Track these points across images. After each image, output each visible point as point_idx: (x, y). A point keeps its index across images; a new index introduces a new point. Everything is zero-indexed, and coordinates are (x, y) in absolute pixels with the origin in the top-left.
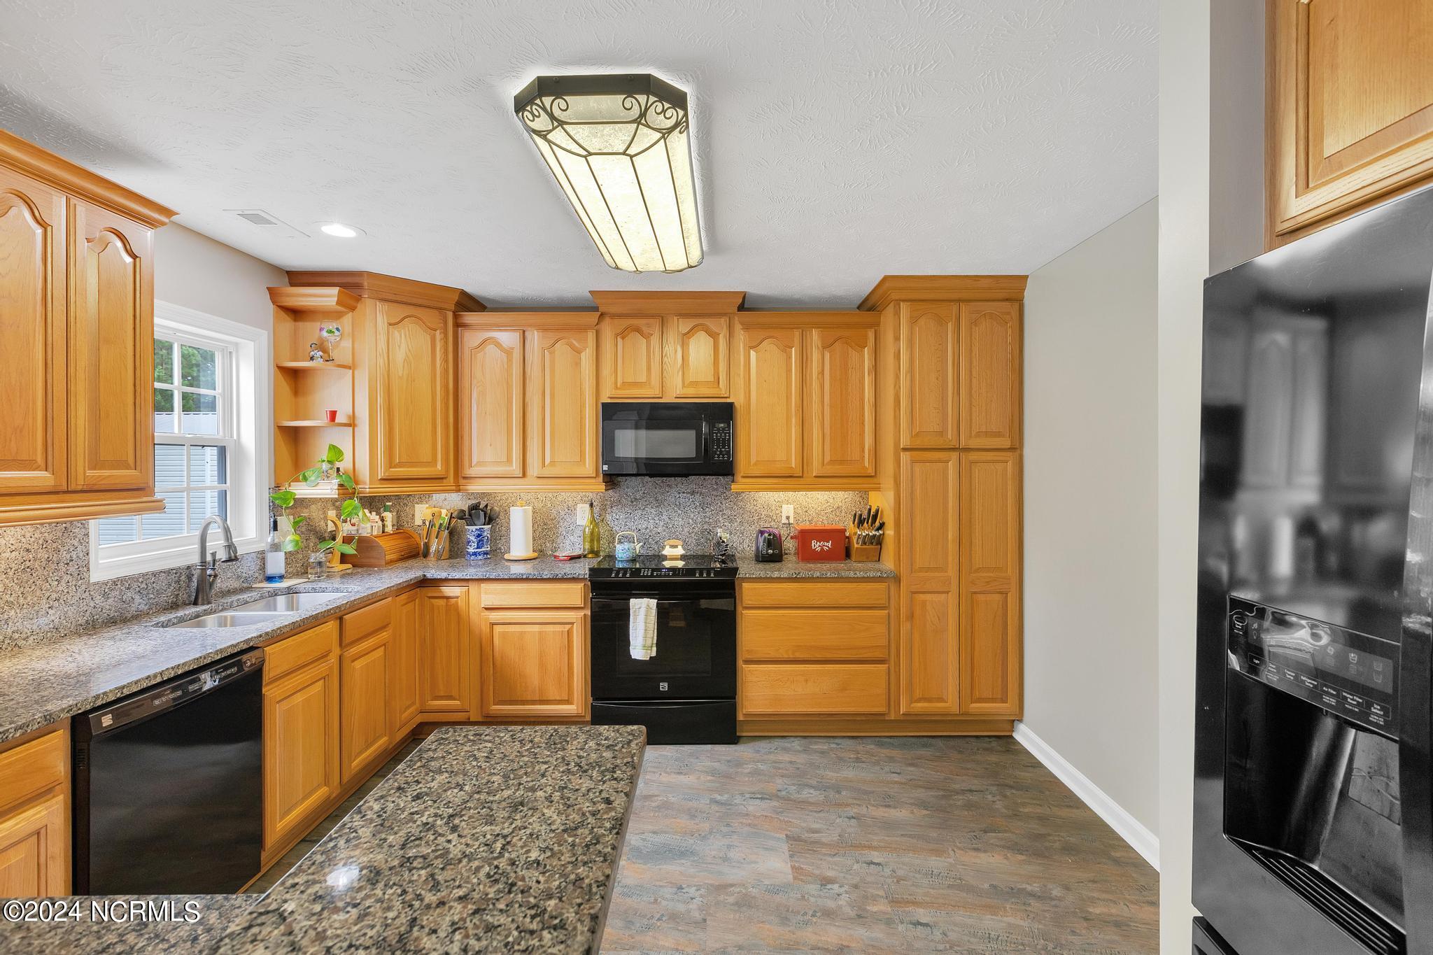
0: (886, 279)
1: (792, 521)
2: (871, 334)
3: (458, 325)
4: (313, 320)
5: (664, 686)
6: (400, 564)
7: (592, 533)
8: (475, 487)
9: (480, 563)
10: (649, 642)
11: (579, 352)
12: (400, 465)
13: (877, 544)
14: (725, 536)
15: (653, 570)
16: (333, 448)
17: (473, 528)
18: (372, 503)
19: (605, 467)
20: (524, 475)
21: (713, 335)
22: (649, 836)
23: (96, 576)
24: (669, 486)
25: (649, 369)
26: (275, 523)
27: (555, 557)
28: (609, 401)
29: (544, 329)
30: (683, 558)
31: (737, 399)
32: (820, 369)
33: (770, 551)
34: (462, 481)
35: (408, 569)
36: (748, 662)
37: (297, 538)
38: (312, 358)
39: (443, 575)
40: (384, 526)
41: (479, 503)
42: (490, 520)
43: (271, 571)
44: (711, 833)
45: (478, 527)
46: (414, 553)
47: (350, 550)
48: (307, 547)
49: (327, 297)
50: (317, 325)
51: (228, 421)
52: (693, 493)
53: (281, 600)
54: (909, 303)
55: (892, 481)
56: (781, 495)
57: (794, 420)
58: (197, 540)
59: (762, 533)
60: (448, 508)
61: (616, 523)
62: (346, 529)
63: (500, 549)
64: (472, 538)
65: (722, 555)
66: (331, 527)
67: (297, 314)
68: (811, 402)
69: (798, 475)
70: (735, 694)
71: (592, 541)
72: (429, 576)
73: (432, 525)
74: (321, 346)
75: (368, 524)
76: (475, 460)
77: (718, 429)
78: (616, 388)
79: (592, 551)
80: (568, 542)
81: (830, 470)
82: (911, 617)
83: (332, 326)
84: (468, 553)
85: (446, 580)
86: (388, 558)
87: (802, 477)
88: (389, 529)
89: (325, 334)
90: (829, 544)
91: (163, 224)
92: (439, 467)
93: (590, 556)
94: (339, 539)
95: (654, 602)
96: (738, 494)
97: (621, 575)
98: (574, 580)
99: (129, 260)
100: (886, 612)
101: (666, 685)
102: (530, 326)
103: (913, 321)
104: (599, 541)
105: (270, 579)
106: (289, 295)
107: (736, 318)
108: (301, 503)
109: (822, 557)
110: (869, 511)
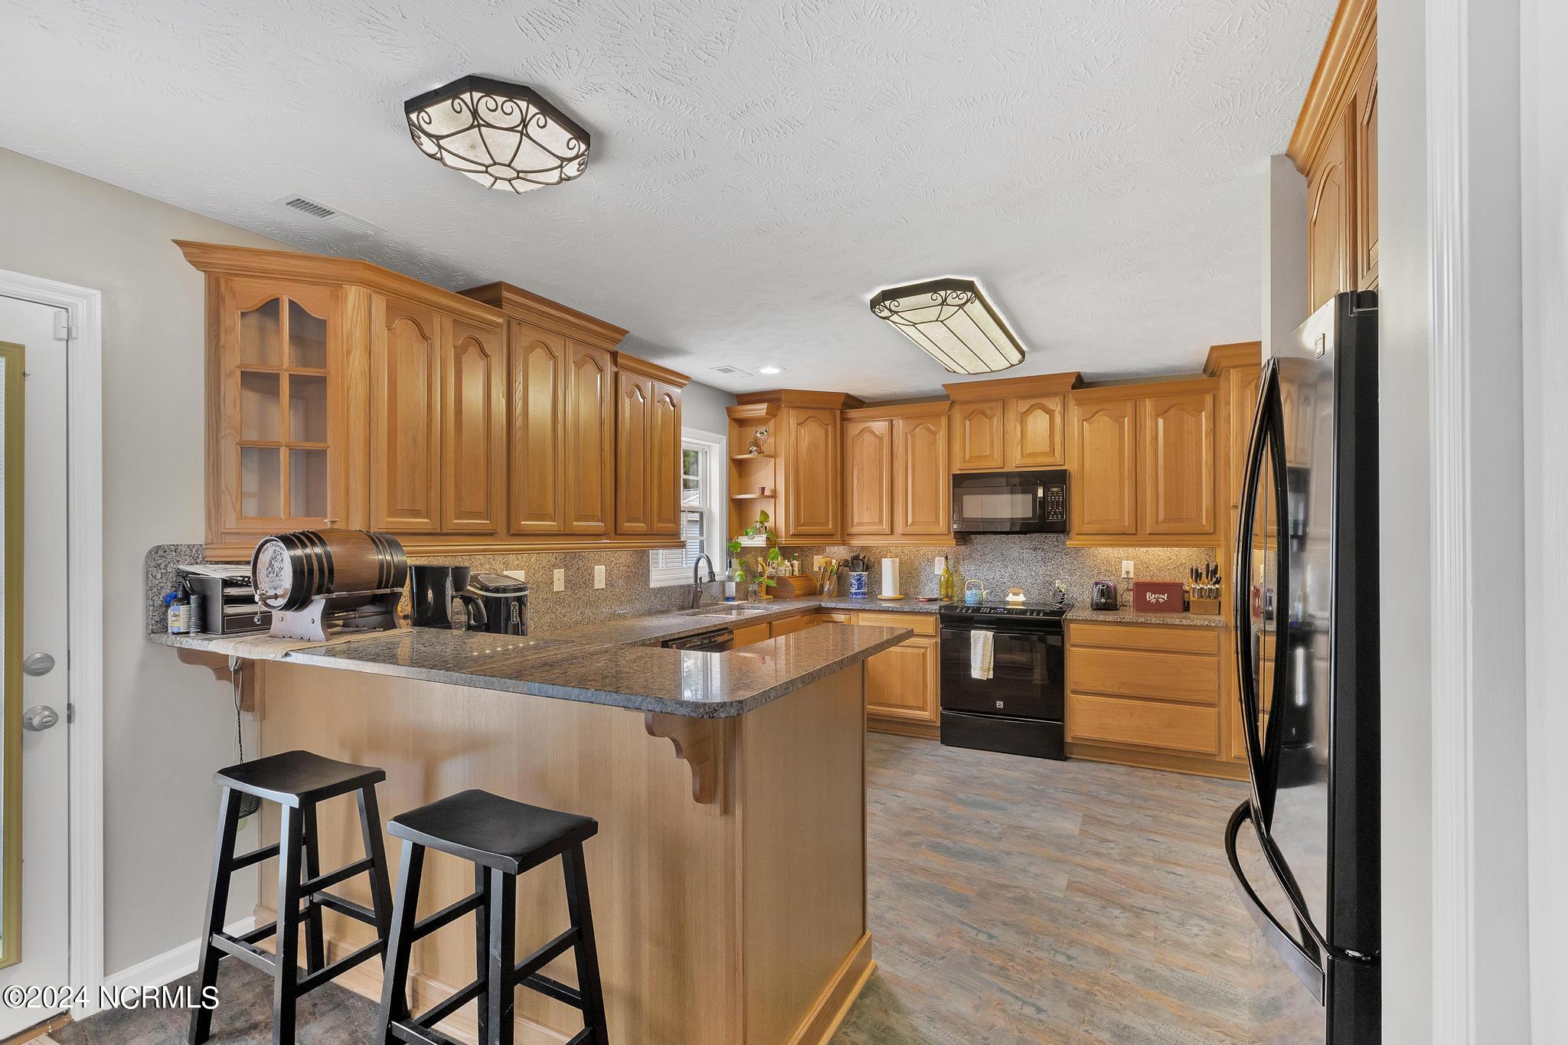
1: (1132, 575)
2: (1209, 399)
3: (844, 419)
4: (751, 426)
5: (1000, 704)
6: (805, 598)
7: (947, 582)
8: (857, 542)
9: (859, 600)
10: (986, 666)
11: (934, 433)
12: (804, 525)
13: (1216, 598)
14: (1063, 587)
15: (991, 609)
16: (763, 513)
17: (855, 574)
18: (787, 552)
19: (955, 526)
20: (892, 533)
21: (1050, 413)
22: (973, 796)
23: (652, 585)
24: (1014, 543)
25: (992, 444)
26: (730, 562)
27: (917, 599)
28: (959, 472)
29: (905, 417)
30: (1023, 604)
31: (1072, 466)
32: (1154, 435)
33: (1104, 601)
34: (846, 538)
35: (809, 600)
36: (1075, 692)
37: (741, 573)
38: (751, 452)
39: (833, 605)
40: (793, 570)
41: (859, 554)
42: (867, 568)
43: (727, 594)
44: (1021, 802)
45: (858, 573)
46: (813, 592)
47: (773, 583)
48: (746, 581)
49: (760, 409)
50: (754, 428)
51: (705, 497)
52: (1035, 549)
53: (734, 612)
54: (1239, 369)
55: (1224, 536)
56: (1121, 552)
57: (1126, 483)
58: (693, 570)
59: (1098, 584)
60: (837, 558)
61: (967, 573)
62: (769, 570)
63: (875, 592)
64: (854, 582)
65: (1060, 603)
66: (760, 569)
67: (741, 423)
68: (1145, 466)
69: (1132, 532)
70: (1064, 718)
71: (947, 587)
72: (823, 605)
73: (825, 570)
74: (756, 443)
75: (785, 568)
76: (855, 523)
77: (1053, 493)
78: (965, 461)
79: (947, 596)
80: (927, 588)
81: (1163, 528)
83: (763, 429)
84: (851, 593)
85: (835, 609)
86: (796, 592)
87: (1136, 534)
88: (796, 573)
89: (758, 435)
90: (1165, 597)
91: (686, 385)
92: (830, 526)
93: (945, 599)
94: (765, 576)
95: (990, 634)
96: (1078, 550)
97: (964, 611)
98: (928, 613)
99: (672, 408)
100: (1216, 658)
101: (1002, 703)
102: (896, 416)
103: (1242, 385)
104: (952, 588)
105: (728, 599)
106: (739, 411)
107: (1071, 395)
108: (746, 550)
109: (1157, 608)
110: (1208, 565)
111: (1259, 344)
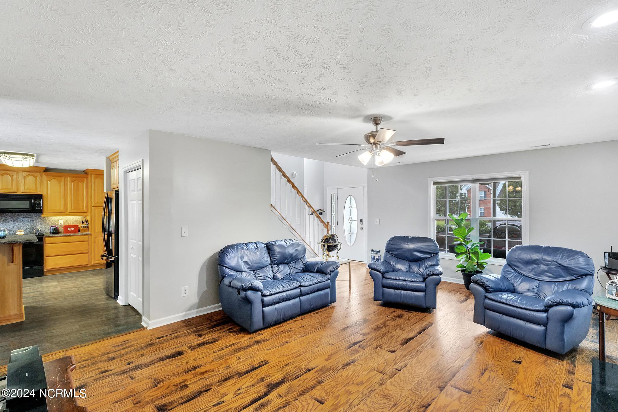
0: (87, 169)
1: (62, 224)
2: (85, 179)
13: (87, 228)
14: (40, 229)
21: (36, 177)
25: (12, 184)
31: (43, 193)
32: (70, 187)
33: (55, 231)
36: (47, 257)
52: (29, 218)
54: (94, 175)
55: (90, 213)
56: (58, 217)
59: (52, 227)
70: (43, 264)
77: (37, 201)
81: (73, 211)
82: (95, 242)
87: (64, 213)
90: (73, 229)
96: (44, 217)
100: (88, 242)
103: (95, 179)
107: (43, 173)
109: (71, 232)
110: (85, 220)
111: (103, 170)
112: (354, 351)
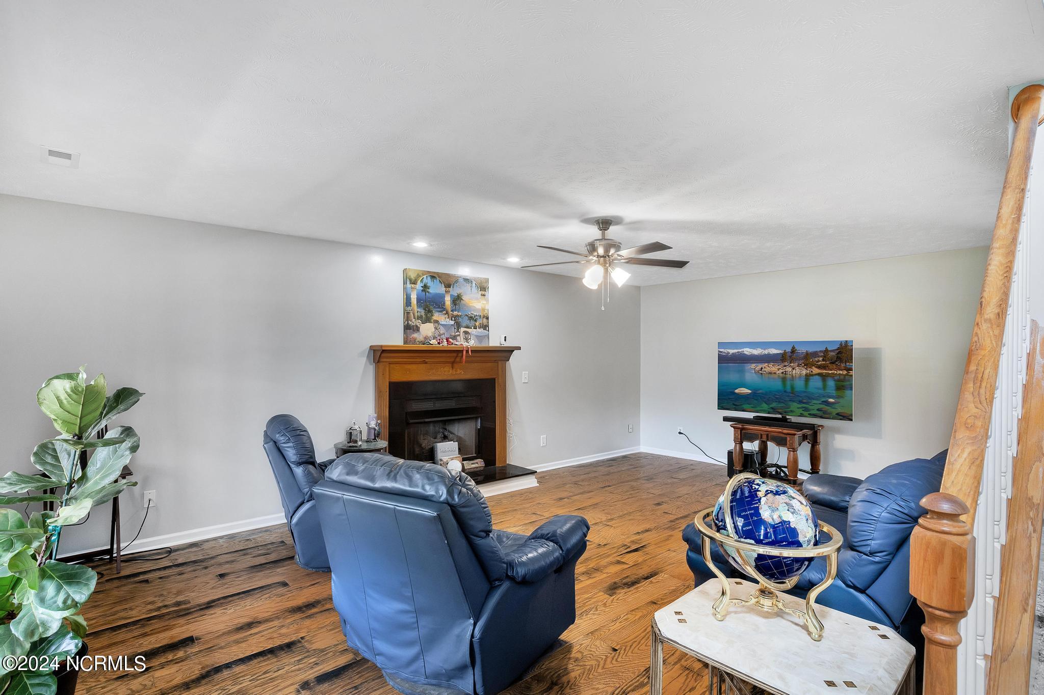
112: (636, 543)
